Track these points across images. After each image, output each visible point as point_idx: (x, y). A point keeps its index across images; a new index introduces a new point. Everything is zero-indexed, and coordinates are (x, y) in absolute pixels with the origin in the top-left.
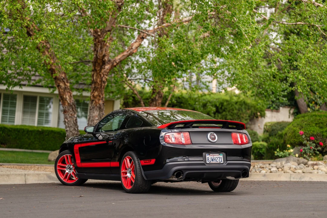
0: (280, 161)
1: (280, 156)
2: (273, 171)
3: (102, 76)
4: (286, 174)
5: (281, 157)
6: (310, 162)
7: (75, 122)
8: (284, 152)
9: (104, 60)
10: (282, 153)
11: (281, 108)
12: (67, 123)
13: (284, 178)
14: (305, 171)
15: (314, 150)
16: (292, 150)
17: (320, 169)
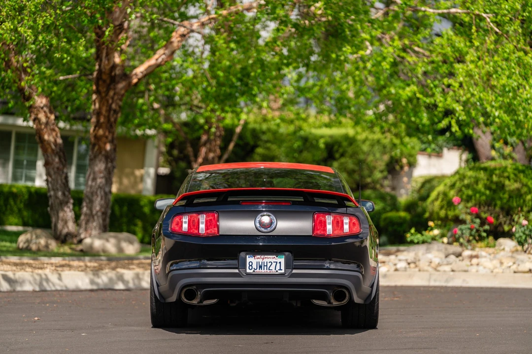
0: (414, 251)
1: (416, 241)
2: (401, 268)
3: (110, 101)
4: (421, 273)
5: (418, 243)
6: (467, 253)
7: (64, 181)
8: (422, 235)
9: (113, 74)
10: (419, 236)
11: (445, 150)
12: (51, 182)
13: (417, 280)
14: (455, 269)
15: (478, 231)
16: (436, 232)
17: (482, 265)
